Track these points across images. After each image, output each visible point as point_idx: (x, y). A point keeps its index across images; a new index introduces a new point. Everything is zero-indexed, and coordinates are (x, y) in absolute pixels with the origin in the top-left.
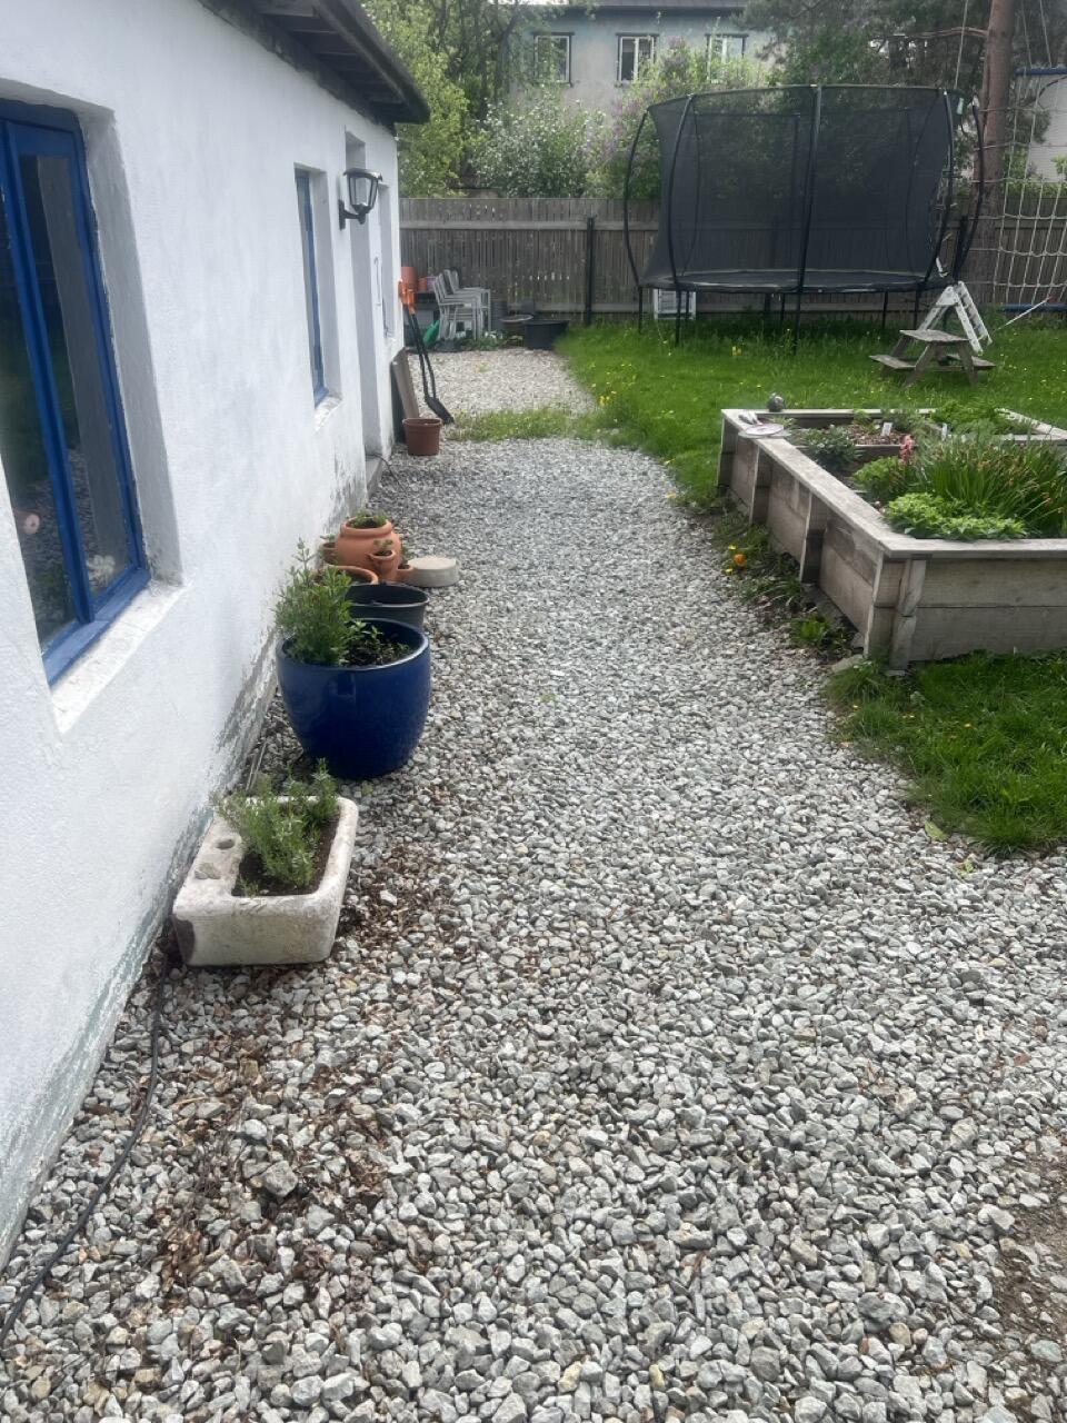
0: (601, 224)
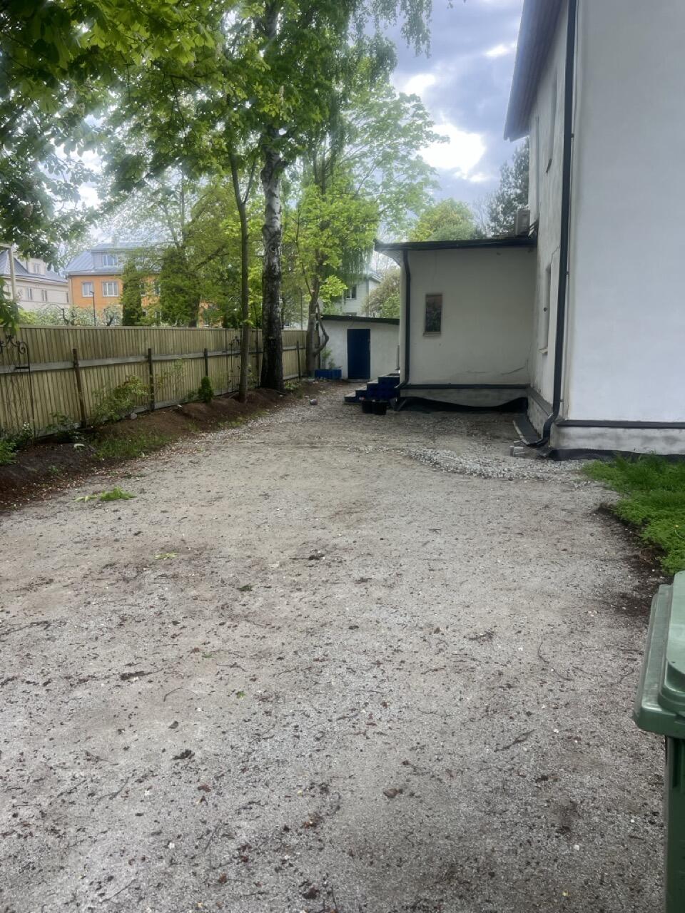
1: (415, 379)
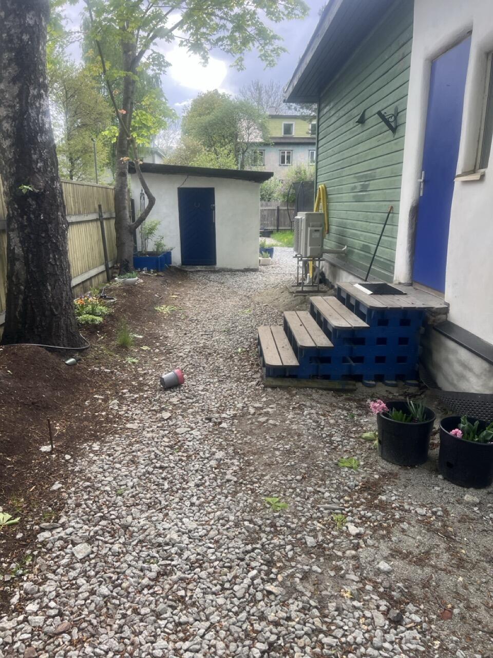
0: (281, 208)
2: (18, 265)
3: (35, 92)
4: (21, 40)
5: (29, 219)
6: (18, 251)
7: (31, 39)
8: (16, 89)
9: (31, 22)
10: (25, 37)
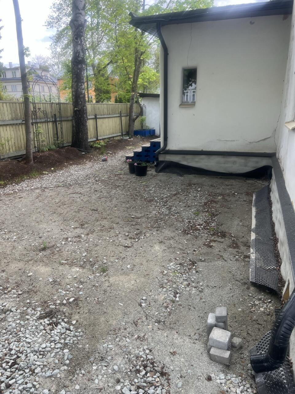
1: (173, 146)
2: (74, 128)
3: (80, 84)
4: (77, 72)
5: (77, 117)
6: (74, 125)
7: (80, 71)
8: (76, 84)
9: (80, 67)
10: (78, 71)
